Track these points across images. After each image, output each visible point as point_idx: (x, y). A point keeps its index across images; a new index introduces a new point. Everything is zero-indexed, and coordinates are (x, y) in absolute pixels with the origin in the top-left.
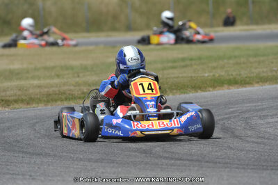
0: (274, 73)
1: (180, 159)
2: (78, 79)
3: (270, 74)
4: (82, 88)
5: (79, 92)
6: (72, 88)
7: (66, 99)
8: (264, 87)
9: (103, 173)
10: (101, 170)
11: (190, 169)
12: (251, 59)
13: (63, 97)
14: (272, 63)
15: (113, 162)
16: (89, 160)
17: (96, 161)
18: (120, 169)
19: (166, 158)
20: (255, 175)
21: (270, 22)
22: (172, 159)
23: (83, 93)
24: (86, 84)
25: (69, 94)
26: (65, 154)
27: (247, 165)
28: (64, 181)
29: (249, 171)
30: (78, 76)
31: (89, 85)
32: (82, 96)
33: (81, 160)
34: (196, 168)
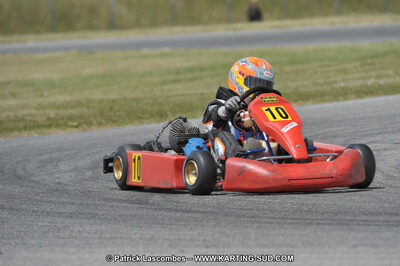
0: (319, 88)
1: (190, 212)
2: (41, 100)
3: (313, 89)
4: (48, 111)
5: (44, 118)
6: (34, 112)
7: (25, 128)
8: (305, 108)
9: (79, 232)
10: (77, 229)
11: (203, 226)
12: (287, 68)
13: (21, 125)
14: (316, 72)
15: (93, 217)
16: (61, 214)
17: (70, 215)
18: (104, 227)
19: (169, 210)
20: (295, 232)
21: (312, 14)
22: (177, 211)
23: (49, 119)
24: (54, 106)
25: (30, 121)
26: (24, 206)
27: (283, 218)
28: (24, 244)
29: (286, 226)
30: (42, 95)
31: (58, 108)
32: (48, 123)
33: (48, 214)
34: (212, 224)
